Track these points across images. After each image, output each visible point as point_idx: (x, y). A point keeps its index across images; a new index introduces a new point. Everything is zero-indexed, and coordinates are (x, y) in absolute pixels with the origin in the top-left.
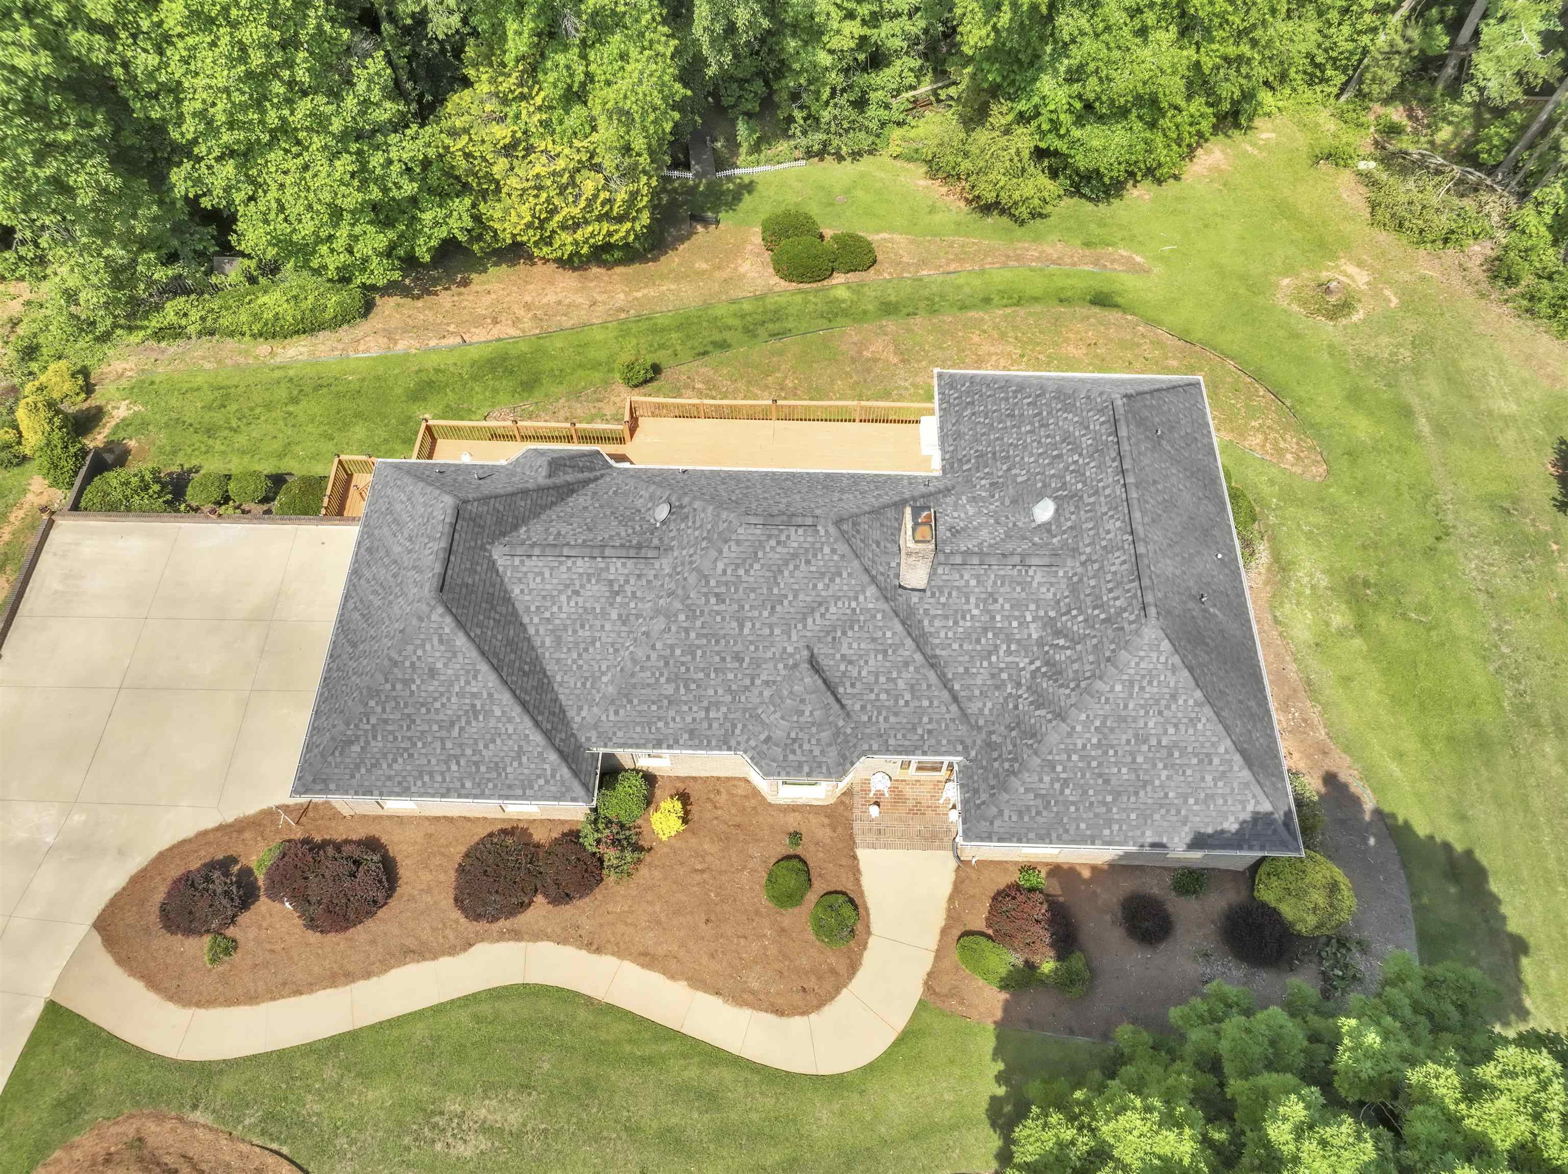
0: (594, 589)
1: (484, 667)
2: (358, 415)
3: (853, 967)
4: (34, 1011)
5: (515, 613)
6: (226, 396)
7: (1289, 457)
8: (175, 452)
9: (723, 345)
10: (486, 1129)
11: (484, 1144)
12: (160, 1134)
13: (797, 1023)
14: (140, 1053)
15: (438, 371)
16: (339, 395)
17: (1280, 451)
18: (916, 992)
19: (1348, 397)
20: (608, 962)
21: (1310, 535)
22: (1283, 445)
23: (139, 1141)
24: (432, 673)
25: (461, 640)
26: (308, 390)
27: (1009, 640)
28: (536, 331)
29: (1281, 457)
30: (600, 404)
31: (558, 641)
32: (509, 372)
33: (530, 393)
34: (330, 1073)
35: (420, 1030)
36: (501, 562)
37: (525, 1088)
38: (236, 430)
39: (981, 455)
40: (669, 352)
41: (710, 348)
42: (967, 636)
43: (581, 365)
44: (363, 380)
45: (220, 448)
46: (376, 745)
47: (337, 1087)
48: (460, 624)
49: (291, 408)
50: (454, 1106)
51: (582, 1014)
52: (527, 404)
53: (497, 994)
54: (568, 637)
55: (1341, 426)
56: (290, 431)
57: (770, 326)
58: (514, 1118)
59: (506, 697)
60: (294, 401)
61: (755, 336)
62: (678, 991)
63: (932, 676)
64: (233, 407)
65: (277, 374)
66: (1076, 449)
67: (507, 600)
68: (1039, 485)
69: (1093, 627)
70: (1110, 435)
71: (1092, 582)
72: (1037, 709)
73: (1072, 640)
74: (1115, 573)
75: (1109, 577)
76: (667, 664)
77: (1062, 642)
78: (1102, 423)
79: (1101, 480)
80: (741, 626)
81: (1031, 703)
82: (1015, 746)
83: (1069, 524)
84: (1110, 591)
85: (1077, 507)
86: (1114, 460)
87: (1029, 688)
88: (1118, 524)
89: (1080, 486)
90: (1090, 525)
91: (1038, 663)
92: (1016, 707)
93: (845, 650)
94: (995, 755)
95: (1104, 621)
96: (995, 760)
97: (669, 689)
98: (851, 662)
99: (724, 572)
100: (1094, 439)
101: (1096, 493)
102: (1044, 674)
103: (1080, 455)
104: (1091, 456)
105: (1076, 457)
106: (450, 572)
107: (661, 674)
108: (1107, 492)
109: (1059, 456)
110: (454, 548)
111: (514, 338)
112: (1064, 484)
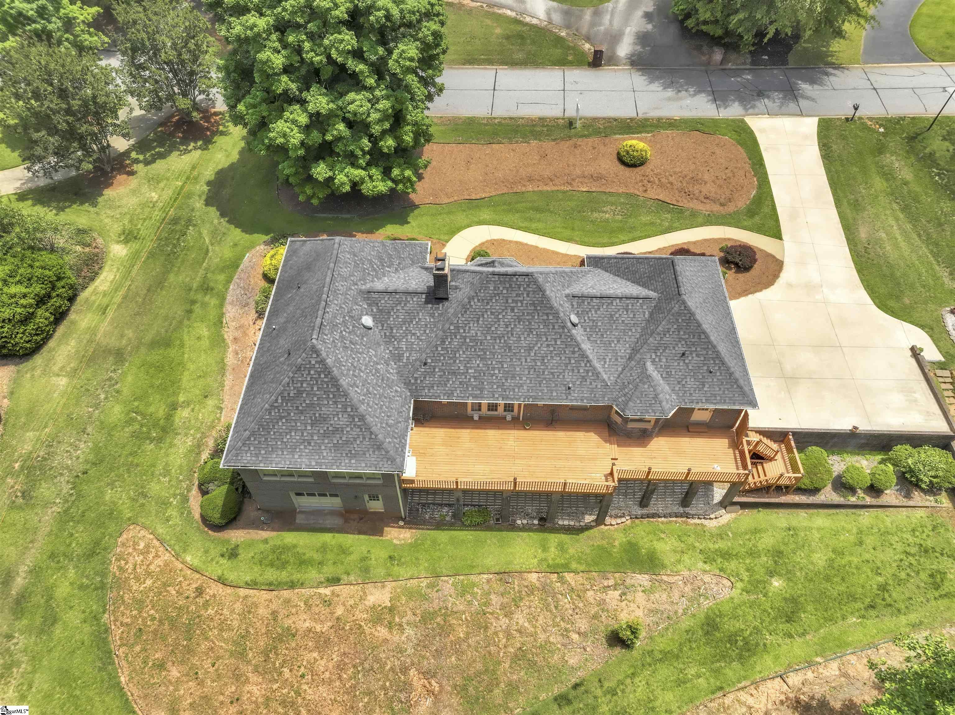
2: (828, 578)
4: (785, 237)
6: (937, 587)
7: (142, 545)
8: (934, 528)
9: (562, 700)
10: (605, 212)
12: (716, 208)
13: (496, 237)
15: (790, 636)
17: (145, 552)
19: (55, 621)
21: (166, 472)
22: (139, 559)
23: (722, 205)
26: (879, 601)
28: (728, 701)
29: (147, 546)
30: (650, 606)
32: (732, 639)
33: (707, 617)
34: (666, 224)
35: (638, 234)
37: (594, 222)
38: (907, 553)
41: (572, 694)
43: (677, 657)
44: (844, 618)
45: (907, 536)
47: (662, 221)
49: (880, 579)
50: (618, 217)
51: (578, 239)
52: (706, 604)
55: (82, 587)
56: (867, 556)
62: (543, 246)
64: (924, 576)
66: (342, 337)
68: (365, 339)
70: (325, 326)
71: (356, 274)
74: (346, 268)
75: (349, 269)
77: (375, 266)
78: (326, 335)
79: (337, 310)
83: (357, 307)
84: (350, 264)
85: (351, 310)
86: (328, 312)
88: (337, 284)
89: (347, 318)
90: (348, 296)
95: (357, 257)
100: (333, 332)
101: (341, 307)
102: (386, 263)
103: (341, 332)
104: (337, 326)
105: (344, 333)
106: (672, 271)
108: (336, 302)
109: (351, 343)
111: (743, 688)
112: (353, 327)
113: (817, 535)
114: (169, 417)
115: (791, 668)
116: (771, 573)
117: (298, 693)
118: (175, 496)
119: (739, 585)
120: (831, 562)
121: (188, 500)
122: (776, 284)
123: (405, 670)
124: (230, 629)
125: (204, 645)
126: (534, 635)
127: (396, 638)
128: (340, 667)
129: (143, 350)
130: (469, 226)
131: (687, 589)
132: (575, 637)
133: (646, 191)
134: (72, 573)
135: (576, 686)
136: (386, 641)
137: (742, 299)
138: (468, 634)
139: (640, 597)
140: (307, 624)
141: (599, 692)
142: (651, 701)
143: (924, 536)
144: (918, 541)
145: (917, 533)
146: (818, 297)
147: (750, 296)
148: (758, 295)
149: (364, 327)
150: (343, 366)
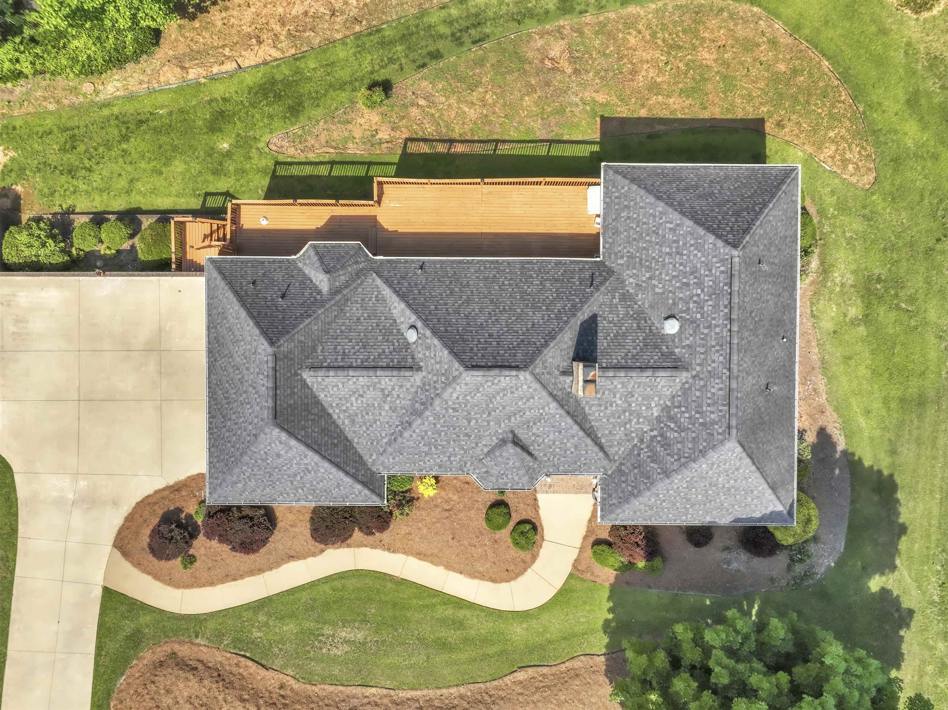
0: (370, 394)
1: (310, 453)
2: (175, 149)
3: (534, 558)
4: (98, 592)
5: (324, 410)
6: (73, 137)
7: (851, 167)
8: (52, 194)
9: (436, 55)
10: (346, 641)
11: (346, 648)
12: (184, 651)
13: (504, 586)
14: (161, 611)
15: (225, 100)
16: (157, 131)
17: (845, 162)
18: (568, 569)
19: (908, 101)
20: (400, 558)
21: (849, 241)
22: (848, 155)
23: (174, 654)
24: (279, 456)
25: (293, 442)
26: (132, 127)
27: (639, 416)
28: (293, 51)
29: (845, 167)
30: (350, 127)
31: (353, 422)
32: (278, 97)
33: (297, 117)
34: (262, 618)
35: (305, 597)
36: (309, 381)
37: (365, 621)
38: (90, 170)
39: (631, 257)
40: (396, 66)
41: (427, 60)
42: (613, 415)
43: (331, 85)
44: (171, 113)
45: (83, 187)
46: (253, 483)
47: (266, 624)
48: (291, 434)
49: (125, 146)
50: (328, 630)
51: (389, 585)
52: (296, 129)
53: (342, 576)
54: (359, 419)
55: (896, 132)
56: (129, 168)
57: (473, 32)
58: (360, 636)
59: (326, 465)
60: (125, 138)
61: (461, 44)
62: (440, 571)
63: (589, 441)
64: (81, 148)
65: (106, 112)
66: (700, 284)
67: (318, 402)
68: (670, 301)
69: (694, 424)
70: (725, 284)
71: (698, 393)
72: (652, 462)
73: (679, 427)
74: (713, 394)
75: (709, 395)
76: (423, 438)
77: (672, 425)
78: (722, 272)
79: (714, 319)
80: (469, 422)
81: (649, 457)
82: (636, 479)
83: (688, 342)
84: (709, 405)
85: (695, 332)
86: (726, 307)
87: (648, 447)
88: (721, 358)
89: (699, 316)
90: (702, 350)
91: (655, 433)
92: (639, 455)
93: (535, 430)
94: (623, 479)
95: (701, 424)
96: (623, 482)
97: (426, 449)
98: (538, 436)
99: (458, 398)
100: (714, 282)
101: (709, 327)
102: (659, 442)
103: (703, 291)
104: (710, 296)
105: (699, 291)
106: (278, 402)
107: (420, 443)
108: (718, 330)
109: (687, 285)
110: (278, 384)
111: (277, 60)
112: (688, 309)
113: (173, 190)
114: (868, 306)
115: (231, 75)
116: (228, 154)
117: (669, 53)
118: (834, 217)
119: (261, 145)
120: (168, 162)
121: (818, 212)
122: (133, 503)
123: (576, 72)
124: (742, 97)
125: (761, 85)
126: (459, 101)
127: (587, 95)
128: (634, 72)
129: (931, 394)
130: (542, 608)
131: (311, 141)
132: (422, 102)
133: (282, 687)
134: (910, 143)
135: (424, 65)
136: (597, 92)
137: (182, 476)
138: (522, 99)
139: (358, 134)
140: (671, 101)
141: (403, 61)
142: (359, 52)
143: (66, 186)
144: (75, 182)
145: (72, 189)
146: (83, 483)
147: (171, 483)
148: (160, 484)
149: (674, 317)
150: (692, 245)
